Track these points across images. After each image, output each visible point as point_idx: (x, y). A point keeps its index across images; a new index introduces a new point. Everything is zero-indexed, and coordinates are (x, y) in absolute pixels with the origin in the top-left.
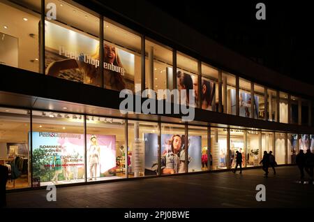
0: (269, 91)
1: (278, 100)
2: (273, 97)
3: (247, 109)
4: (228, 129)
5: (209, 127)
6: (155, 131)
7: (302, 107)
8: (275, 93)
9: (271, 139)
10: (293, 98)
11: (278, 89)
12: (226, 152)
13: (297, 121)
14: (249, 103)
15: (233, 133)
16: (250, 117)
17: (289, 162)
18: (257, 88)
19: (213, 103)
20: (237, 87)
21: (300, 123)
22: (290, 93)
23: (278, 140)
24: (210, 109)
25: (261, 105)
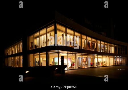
0: (109, 44)
1: (111, 46)
2: (109, 45)
3: (102, 50)
4: (98, 56)
5: (93, 55)
6: (81, 57)
7: (118, 48)
8: (110, 44)
9: (109, 58)
10: (115, 45)
11: (111, 43)
12: (97, 62)
13: (116, 52)
14: (103, 48)
15: (99, 56)
16: (104, 52)
17: (114, 65)
18: (105, 43)
19: (94, 49)
20: (100, 44)
21: (117, 53)
22: (114, 44)
23: (111, 58)
24: (93, 50)
25: (106, 47)
